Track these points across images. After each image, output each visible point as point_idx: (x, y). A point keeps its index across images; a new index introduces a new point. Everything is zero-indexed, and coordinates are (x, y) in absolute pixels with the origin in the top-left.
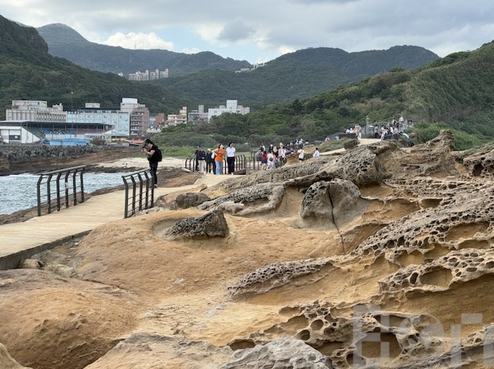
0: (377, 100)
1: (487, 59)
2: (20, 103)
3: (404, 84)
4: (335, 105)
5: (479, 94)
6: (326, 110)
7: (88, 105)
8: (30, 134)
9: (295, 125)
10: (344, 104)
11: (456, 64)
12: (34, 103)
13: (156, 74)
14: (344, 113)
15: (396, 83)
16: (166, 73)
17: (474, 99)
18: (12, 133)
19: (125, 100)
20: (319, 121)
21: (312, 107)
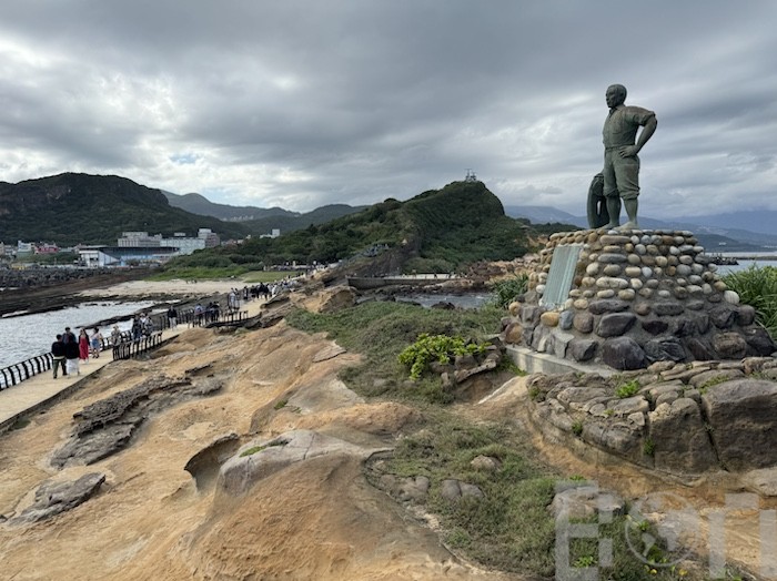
0: (376, 223)
1: (451, 195)
2: (128, 234)
3: (397, 210)
4: (343, 228)
5: (447, 220)
6: (337, 233)
7: (177, 234)
8: (107, 256)
9: (309, 245)
10: (350, 227)
11: (429, 198)
12: (138, 234)
13: (246, 218)
14: (351, 234)
15: (391, 210)
16: (252, 218)
17: (444, 223)
18: (92, 256)
19: (201, 230)
20: (328, 241)
21: (325, 230)
